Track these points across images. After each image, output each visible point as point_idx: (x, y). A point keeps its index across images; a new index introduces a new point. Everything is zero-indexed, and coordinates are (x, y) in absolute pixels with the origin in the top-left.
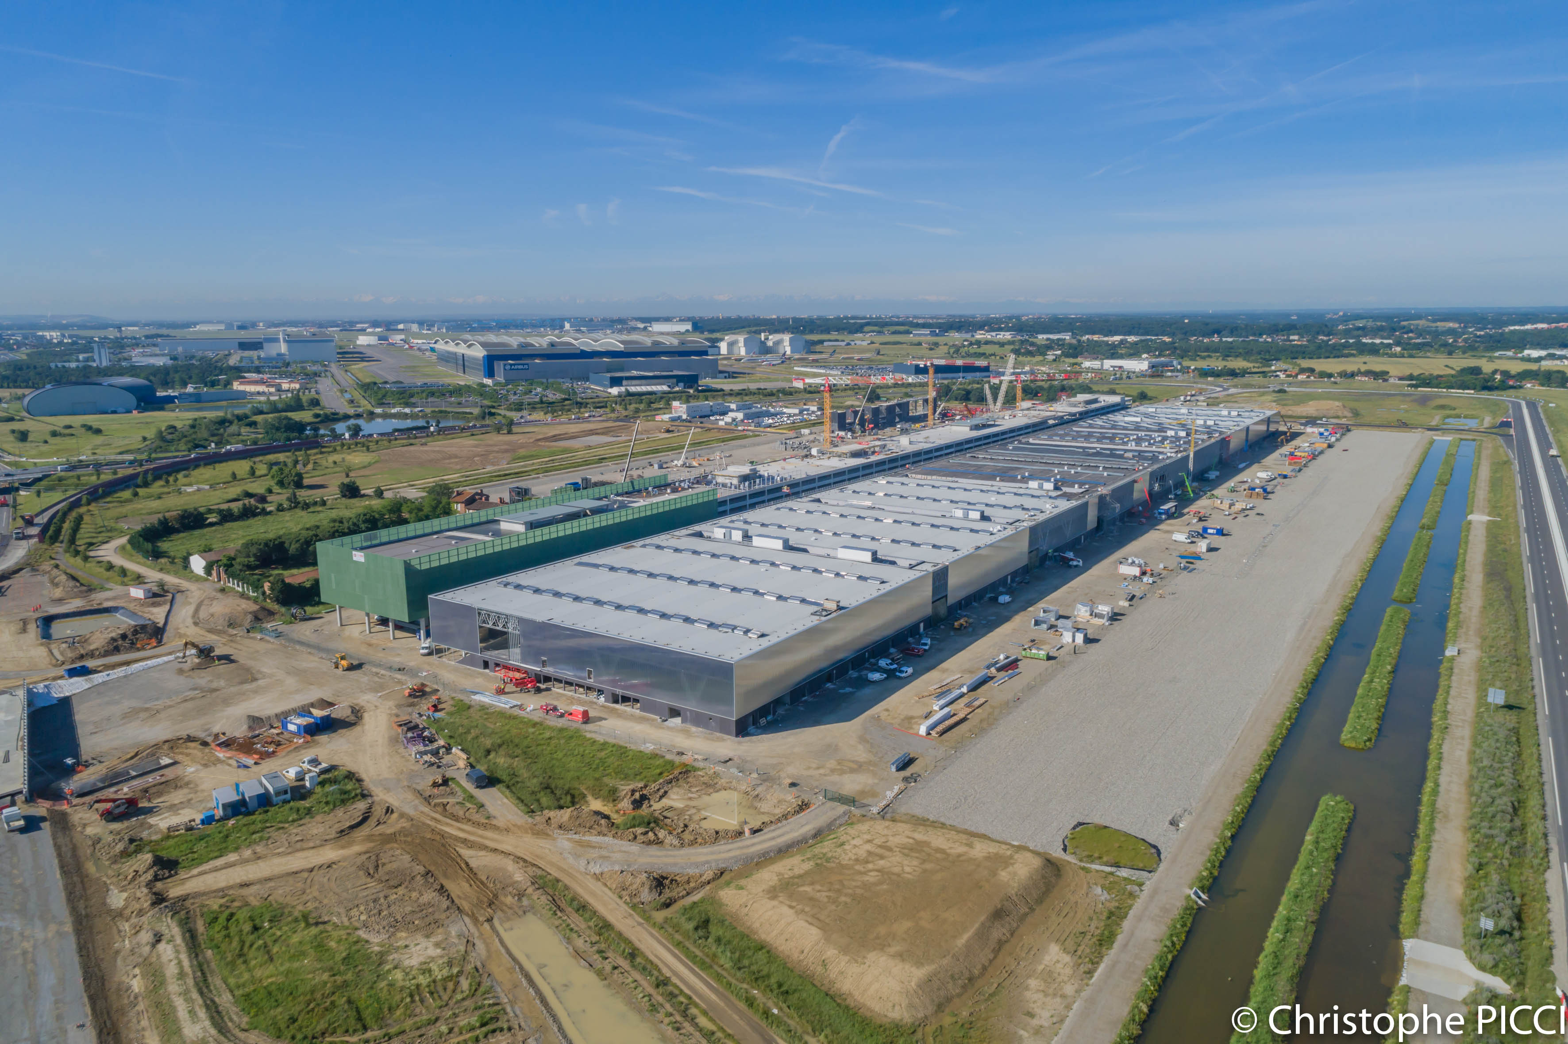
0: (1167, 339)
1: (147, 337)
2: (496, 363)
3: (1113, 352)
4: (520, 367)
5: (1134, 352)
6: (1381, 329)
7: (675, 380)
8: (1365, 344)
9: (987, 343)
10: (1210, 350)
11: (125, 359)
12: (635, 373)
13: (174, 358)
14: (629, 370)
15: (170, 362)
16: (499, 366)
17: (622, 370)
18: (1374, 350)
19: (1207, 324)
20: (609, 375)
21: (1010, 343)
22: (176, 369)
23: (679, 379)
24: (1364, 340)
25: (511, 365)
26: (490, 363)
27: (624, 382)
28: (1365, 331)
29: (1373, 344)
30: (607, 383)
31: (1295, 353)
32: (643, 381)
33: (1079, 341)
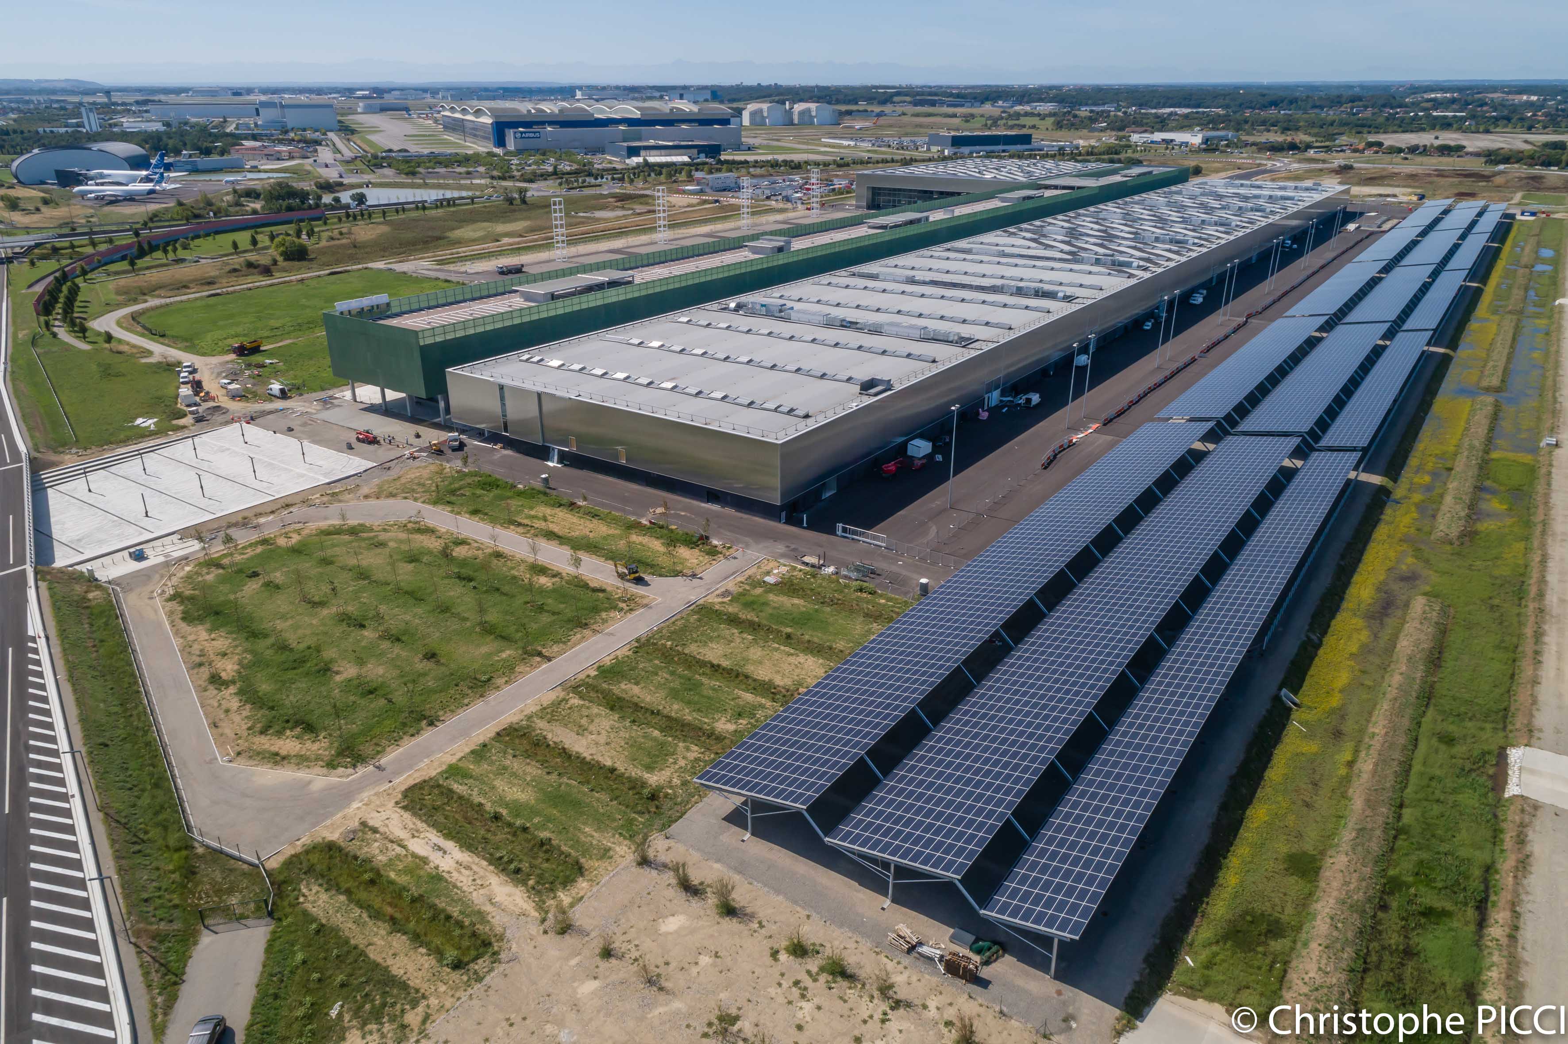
0: (1220, 111)
1: (138, 103)
2: (507, 130)
3: (1162, 124)
4: (532, 135)
5: (1185, 124)
6: (1453, 101)
7: (695, 151)
8: (1436, 118)
9: (1027, 114)
10: (1268, 124)
11: (116, 125)
12: (652, 142)
13: (167, 124)
14: (647, 140)
15: (163, 128)
16: (510, 135)
17: (640, 139)
18: (1446, 124)
19: (1264, 95)
20: (625, 144)
21: (1051, 115)
22: (169, 136)
23: (701, 149)
24: (1435, 114)
25: (522, 133)
26: (500, 130)
27: (643, 153)
28: (1437, 104)
29: (1445, 117)
30: (624, 153)
31: (1361, 127)
32: (663, 152)
33: (1125, 113)
